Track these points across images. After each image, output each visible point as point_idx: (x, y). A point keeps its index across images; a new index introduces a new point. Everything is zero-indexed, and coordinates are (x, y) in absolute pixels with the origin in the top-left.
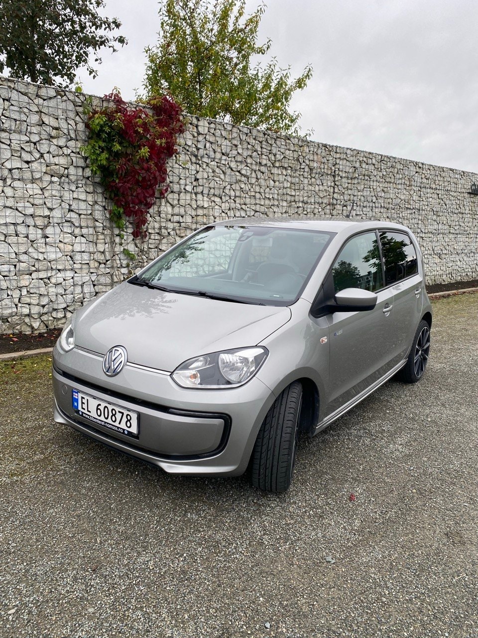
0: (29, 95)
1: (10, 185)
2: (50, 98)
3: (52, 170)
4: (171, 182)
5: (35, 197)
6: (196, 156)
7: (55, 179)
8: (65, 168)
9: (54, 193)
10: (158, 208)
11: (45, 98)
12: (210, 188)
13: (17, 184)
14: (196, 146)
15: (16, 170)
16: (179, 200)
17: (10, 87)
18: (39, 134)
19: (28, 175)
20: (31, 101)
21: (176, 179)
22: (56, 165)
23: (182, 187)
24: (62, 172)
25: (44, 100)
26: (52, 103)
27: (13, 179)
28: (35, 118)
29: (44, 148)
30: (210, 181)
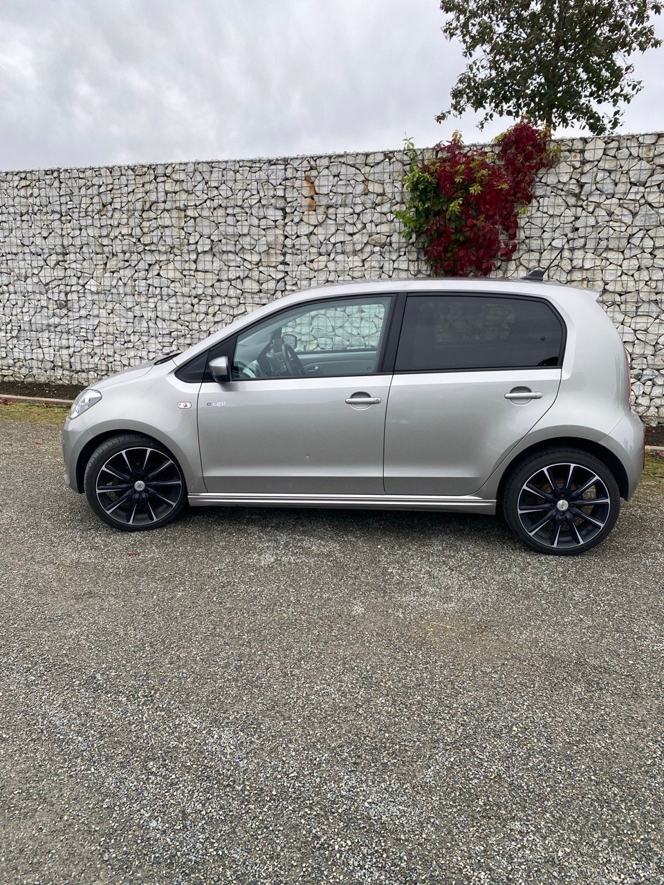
0: (357, 166)
1: (333, 259)
2: (378, 164)
3: (373, 240)
4: (526, 238)
5: (355, 269)
6: (577, 196)
7: (377, 249)
8: (388, 236)
9: (373, 264)
10: (504, 274)
11: (372, 165)
12: (600, 239)
13: (340, 258)
14: (578, 181)
15: (339, 244)
16: (539, 261)
17: (340, 162)
18: (363, 204)
19: (349, 248)
20: (358, 171)
21: (536, 232)
22: (378, 234)
23: (547, 243)
24: (383, 241)
25: (372, 167)
26: (378, 169)
27: (337, 253)
28: (360, 188)
29: (367, 217)
30: (600, 229)
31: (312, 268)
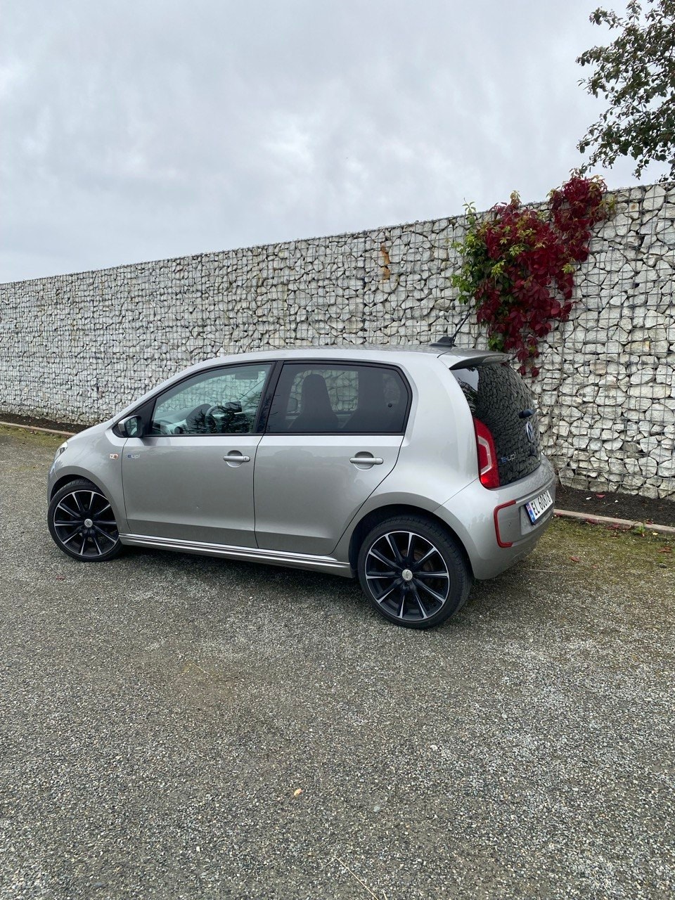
0: (425, 234)
1: (404, 324)
2: (443, 230)
3: (438, 304)
4: (584, 296)
5: (422, 334)
6: (637, 249)
7: (442, 313)
8: (451, 300)
9: (438, 328)
10: (562, 335)
11: (438, 231)
12: (662, 294)
13: (409, 323)
14: (637, 233)
15: (409, 310)
16: (598, 321)
17: (410, 231)
18: (429, 270)
19: (417, 314)
20: (425, 239)
21: (593, 290)
22: (443, 298)
23: (605, 301)
24: (447, 306)
25: (438, 233)
26: (442, 236)
27: (407, 318)
28: (427, 255)
29: (432, 283)
30: (662, 284)
31: (386, 333)
